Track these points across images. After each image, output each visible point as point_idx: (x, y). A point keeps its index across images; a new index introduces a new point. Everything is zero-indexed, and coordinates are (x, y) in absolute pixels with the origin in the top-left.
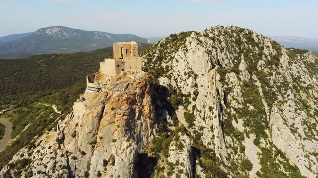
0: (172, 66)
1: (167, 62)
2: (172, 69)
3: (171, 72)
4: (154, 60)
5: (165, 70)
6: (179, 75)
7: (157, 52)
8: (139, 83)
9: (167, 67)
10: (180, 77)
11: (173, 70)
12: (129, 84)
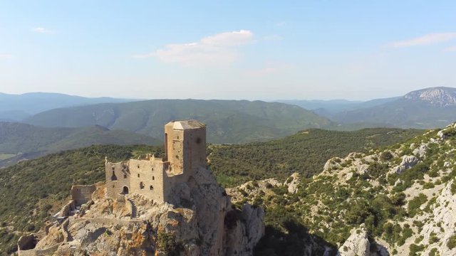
0: (433, 201)
1: (430, 186)
2: (427, 210)
3: (420, 218)
4: (393, 171)
5: (406, 207)
6: (436, 240)
7: (422, 150)
9: (422, 198)
10: (435, 245)
11: (427, 215)
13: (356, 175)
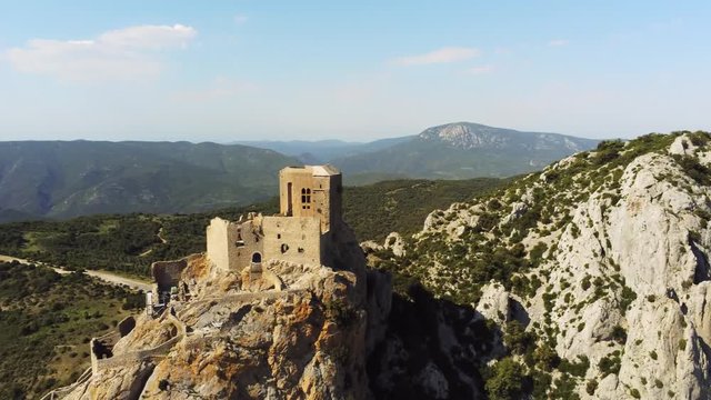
0: (554, 248)
1: (547, 233)
2: (551, 257)
3: (546, 267)
4: (505, 220)
5: (528, 257)
6: (567, 285)
7: (529, 195)
8: (288, 310)
9: (541, 248)
10: (567, 291)
11: (551, 263)
12: (247, 309)
13: (468, 229)
